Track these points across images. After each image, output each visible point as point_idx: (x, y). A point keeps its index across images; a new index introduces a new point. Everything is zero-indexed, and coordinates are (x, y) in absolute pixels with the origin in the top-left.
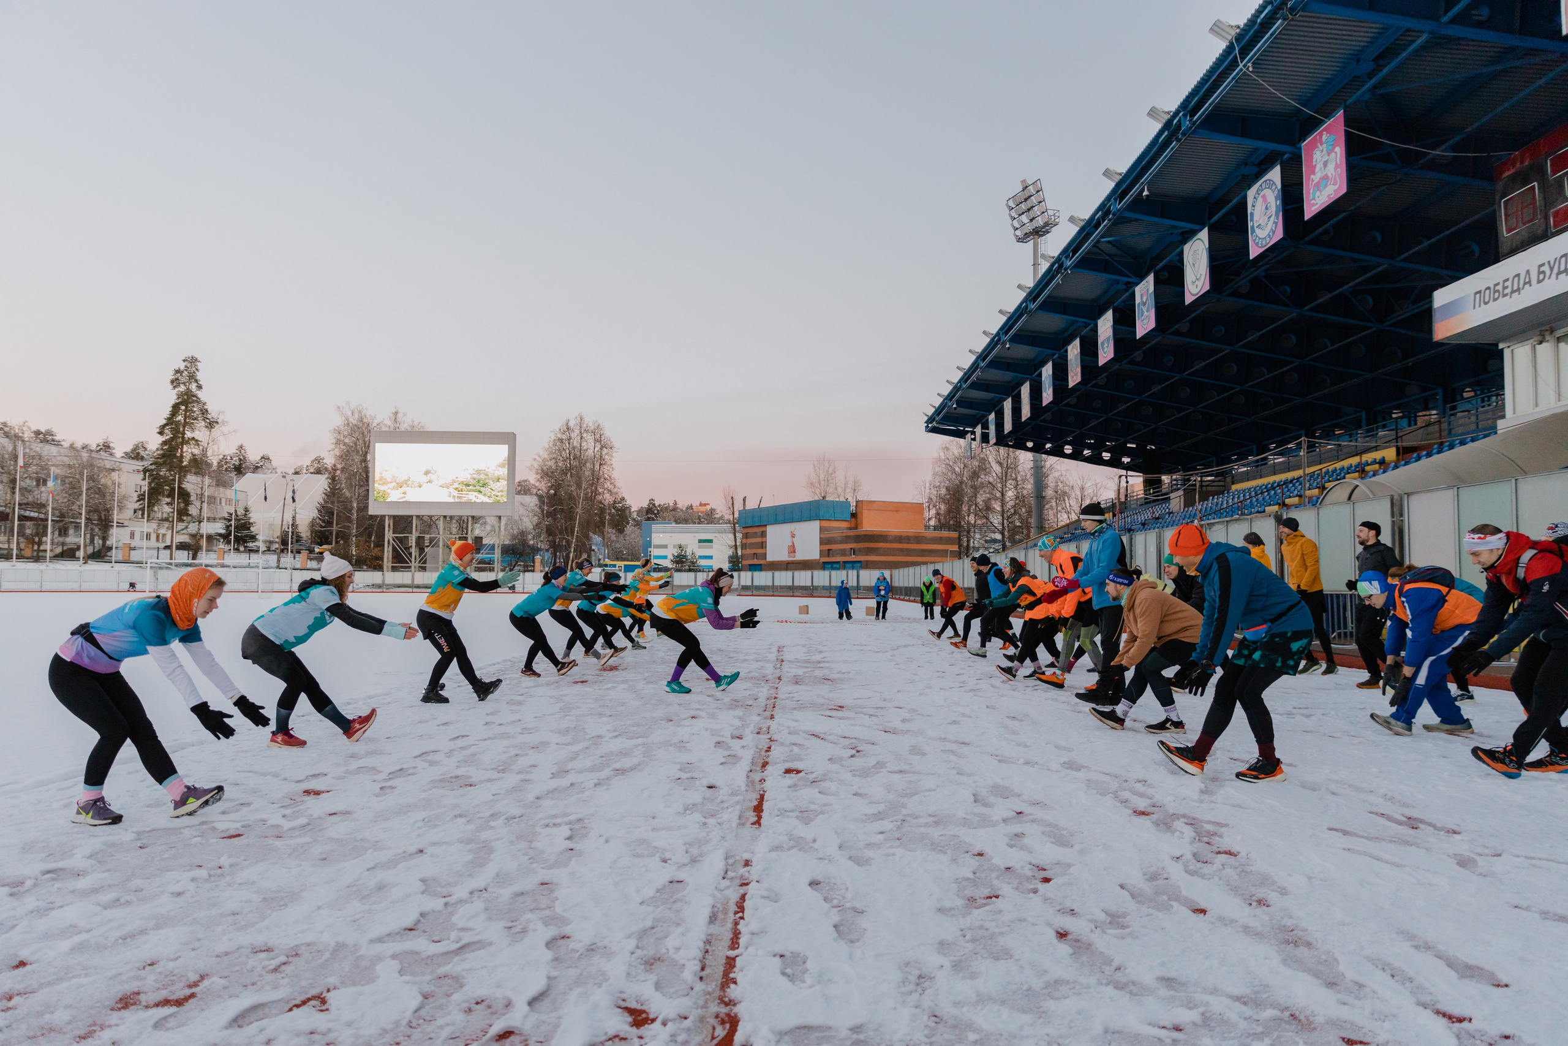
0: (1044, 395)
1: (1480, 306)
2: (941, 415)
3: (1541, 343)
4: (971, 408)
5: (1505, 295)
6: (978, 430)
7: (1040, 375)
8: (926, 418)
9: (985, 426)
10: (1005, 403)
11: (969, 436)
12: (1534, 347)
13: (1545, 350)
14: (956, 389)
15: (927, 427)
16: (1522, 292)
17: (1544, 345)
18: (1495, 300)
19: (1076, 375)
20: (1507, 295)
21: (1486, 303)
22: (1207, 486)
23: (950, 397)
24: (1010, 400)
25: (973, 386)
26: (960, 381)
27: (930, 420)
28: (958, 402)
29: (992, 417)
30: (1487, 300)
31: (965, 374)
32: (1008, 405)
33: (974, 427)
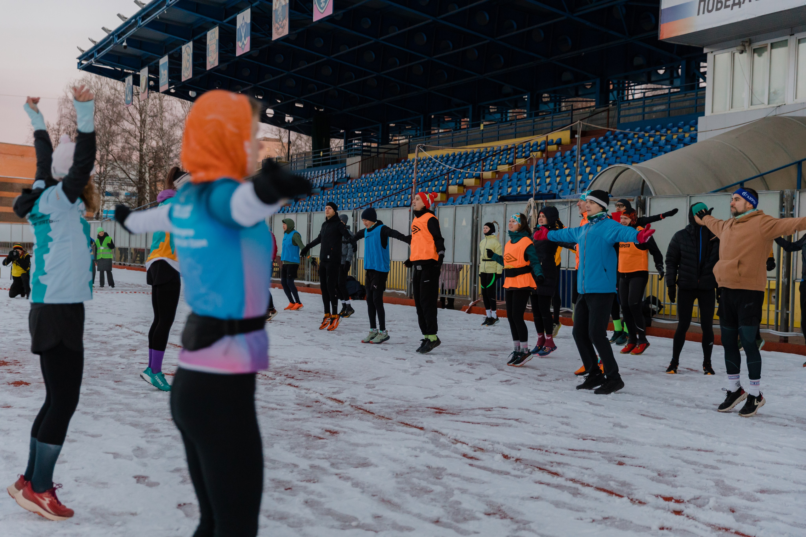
0: (239, 44)
1: (704, 13)
2: (103, 53)
3: (742, 52)
4: (140, 48)
5: (726, 7)
6: (144, 74)
7: (234, 22)
8: (80, 54)
9: (154, 71)
10: (183, 47)
11: (130, 79)
12: (733, 55)
13: (742, 59)
14: (129, 24)
15: (80, 64)
16: (742, 5)
17: (744, 54)
18: (717, 9)
19: (283, 27)
20: (729, 6)
21: (709, 11)
22: (385, 153)
23: (119, 33)
24: (191, 44)
25: (154, 25)
26: (135, 17)
27: (86, 56)
28: (128, 40)
29: (164, 61)
30: (710, 8)
31: (143, 10)
32: (187, 50)
33: (139, 69)
